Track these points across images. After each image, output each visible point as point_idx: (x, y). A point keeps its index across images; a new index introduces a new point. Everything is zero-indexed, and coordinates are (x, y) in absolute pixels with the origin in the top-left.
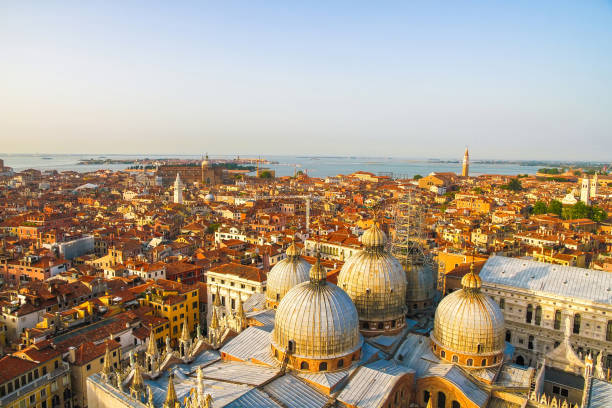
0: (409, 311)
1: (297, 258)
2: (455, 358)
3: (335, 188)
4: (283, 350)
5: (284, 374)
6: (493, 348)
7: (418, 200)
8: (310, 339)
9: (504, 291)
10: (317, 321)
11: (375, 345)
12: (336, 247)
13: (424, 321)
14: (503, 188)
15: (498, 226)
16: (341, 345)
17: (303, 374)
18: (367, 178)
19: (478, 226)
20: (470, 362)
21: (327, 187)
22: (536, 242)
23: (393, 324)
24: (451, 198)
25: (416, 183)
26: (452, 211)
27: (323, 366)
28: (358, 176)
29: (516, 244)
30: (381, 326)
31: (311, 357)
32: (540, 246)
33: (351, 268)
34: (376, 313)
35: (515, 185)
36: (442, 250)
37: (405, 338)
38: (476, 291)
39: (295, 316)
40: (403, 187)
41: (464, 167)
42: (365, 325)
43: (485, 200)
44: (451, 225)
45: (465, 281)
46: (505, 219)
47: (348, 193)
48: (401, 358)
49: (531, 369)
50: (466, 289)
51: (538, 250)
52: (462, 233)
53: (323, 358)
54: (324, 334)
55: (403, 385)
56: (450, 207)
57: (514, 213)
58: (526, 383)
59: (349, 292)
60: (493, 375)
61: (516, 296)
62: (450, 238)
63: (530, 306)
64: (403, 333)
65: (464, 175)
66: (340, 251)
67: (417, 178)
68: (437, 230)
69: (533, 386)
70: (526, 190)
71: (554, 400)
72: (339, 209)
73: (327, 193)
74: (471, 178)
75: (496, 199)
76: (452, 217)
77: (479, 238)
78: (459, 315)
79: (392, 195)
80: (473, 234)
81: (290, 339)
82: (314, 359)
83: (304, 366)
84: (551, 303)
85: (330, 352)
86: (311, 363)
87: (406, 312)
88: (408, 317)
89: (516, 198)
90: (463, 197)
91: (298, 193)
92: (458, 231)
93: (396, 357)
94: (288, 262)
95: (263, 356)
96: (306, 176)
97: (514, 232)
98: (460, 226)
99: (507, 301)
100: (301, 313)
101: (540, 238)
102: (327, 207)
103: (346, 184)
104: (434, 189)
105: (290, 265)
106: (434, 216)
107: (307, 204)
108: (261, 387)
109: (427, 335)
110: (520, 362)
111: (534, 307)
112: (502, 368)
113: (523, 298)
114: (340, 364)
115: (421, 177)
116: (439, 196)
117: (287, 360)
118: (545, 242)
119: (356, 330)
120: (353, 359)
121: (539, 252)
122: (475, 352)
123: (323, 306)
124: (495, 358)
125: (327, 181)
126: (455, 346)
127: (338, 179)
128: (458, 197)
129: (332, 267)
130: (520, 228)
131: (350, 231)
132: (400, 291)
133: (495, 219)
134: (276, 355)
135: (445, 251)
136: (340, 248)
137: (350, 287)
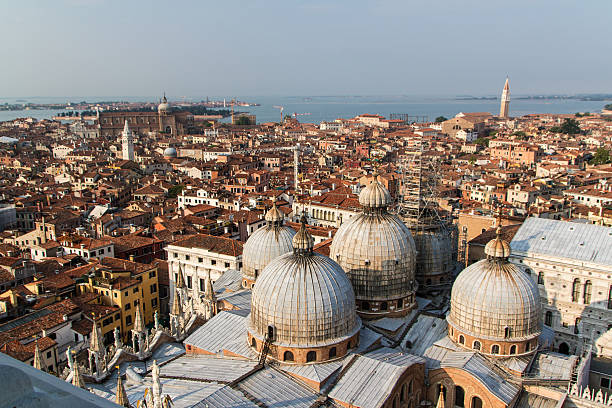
0: (421, 288)
1: (278, 225)
2: (477, 345)
3: (333, 136)
4: (261, 338)
5: (264, 368)
6: (525, 331)
7: (440, 149)
8: (295, 323)
9: (544, 261)
10: (303, 300)
11: (377, 330)
12: (332, 210)
13: (440, 299)
14: (554, 131)
15: (543, 181)
16: (333, 330)
17: (287, 366)
18: (375, 122)
19: (517, 182)
20: (495, 349)
21: (324, 136)
22: (593, 201)
23: (400, 303)
24: (483, 145)
25: (437, 127)
26: (484, 162)
27: (311, 356)
28: (363, 120)
29: (566, 203)
30: (384, 306)
31: (295, 345)
32: (599, 205)
33: (346, 235)
34: (379, 290)
35: (570, 127)
36: (468, 212)
37: (415, 320)
38: (503, 261)
39: (275, 294)
40: (421, 133)
41: (503, 105)
42: (365, 305)
43: (529, 148)
44: (481, 180)
45: (490, 249)
46: (553, 171)
47: (349, 141)
48: (409, 345)
49: (573, 358)
50: (491, 259)
51: (595, 210)
52: (494, 190)
53: (311, 345)
54: (311, 317)
55: (410, 377)
56: (482, 157)
57: (566, 163)
58: (566, 375)
59: (343, 265)
60: (525, 365)
61: (559, 268)
62: (480, 197)
63: (576, 281)
64: (413, 315)
65: (502, 115)
66: (336, 215)
67: (440, 120)
68: (463, 187)
69: (574, 378)
70: (585, 133)
71: (600, 393)
72: (337, 163)
73: (322, 144)
74: (511, 119)
75: (544, 146)
76: (483, 170)
77: (517, 196)
78: (481, 291)
79: (406, 143)
80: (510, 192)
81: (270, 324)
82: (299, 347)
83: (288, 356)
84: (604, 276)
85: (319, 338)
86: (296, 353)
87: (416, 289)
88: (418, 294)
89: (571, 144)
90: (499, 144)
91: (284, 144)
92: (490, 188)
93: (403, 344)
94: (268, 230)
95: (237, 346)
96: (296, 122)
97: (565, 188)
98: (493, 182)
99: (547, 274)
100: (283, 290)
101: (599, 194)
102: (322, 162)
103: (346, 131)
104: (462, 135)
105: (272, 232)
106: (459, 170)
107: (296, 158)
108: (235, 385)
109: (443, 317)
110: (564, 350)
111: (583, 282)
112: (537, 357)
113: (568, 270)
114: (332, 353)
115: (445, 120)
116: (468, 143)
117: (266, 350)
118: (605, 200)
119: (352, 311)
120: (348, 347)
121: (597, 213)
122: (501, 337)
123: (309, 281)
124: (527, 344)
125: (323, 127)
126: (477, 330)
127: (337, 124)
128: (492, 144)
129: (327, 235)
130: (572, 183)
131: (349, 190)
132: (408, 263)
133: (541, 171)
134: (254, 344)
135: (472, 213)
136: (337, 212)
137: (344, 259)
